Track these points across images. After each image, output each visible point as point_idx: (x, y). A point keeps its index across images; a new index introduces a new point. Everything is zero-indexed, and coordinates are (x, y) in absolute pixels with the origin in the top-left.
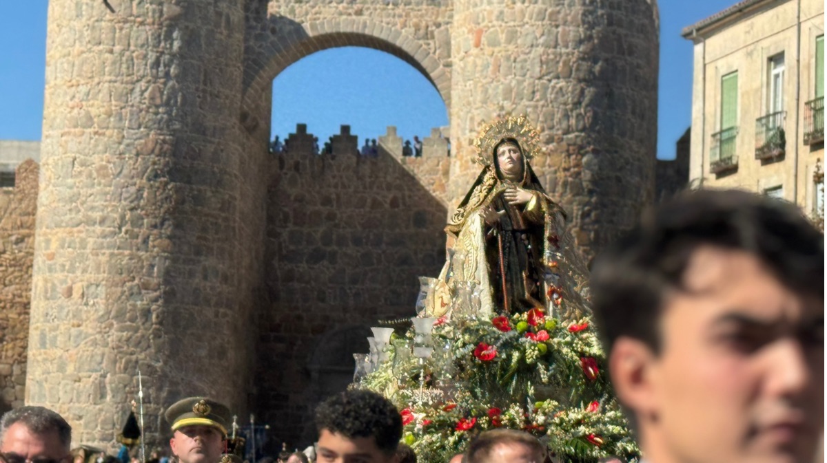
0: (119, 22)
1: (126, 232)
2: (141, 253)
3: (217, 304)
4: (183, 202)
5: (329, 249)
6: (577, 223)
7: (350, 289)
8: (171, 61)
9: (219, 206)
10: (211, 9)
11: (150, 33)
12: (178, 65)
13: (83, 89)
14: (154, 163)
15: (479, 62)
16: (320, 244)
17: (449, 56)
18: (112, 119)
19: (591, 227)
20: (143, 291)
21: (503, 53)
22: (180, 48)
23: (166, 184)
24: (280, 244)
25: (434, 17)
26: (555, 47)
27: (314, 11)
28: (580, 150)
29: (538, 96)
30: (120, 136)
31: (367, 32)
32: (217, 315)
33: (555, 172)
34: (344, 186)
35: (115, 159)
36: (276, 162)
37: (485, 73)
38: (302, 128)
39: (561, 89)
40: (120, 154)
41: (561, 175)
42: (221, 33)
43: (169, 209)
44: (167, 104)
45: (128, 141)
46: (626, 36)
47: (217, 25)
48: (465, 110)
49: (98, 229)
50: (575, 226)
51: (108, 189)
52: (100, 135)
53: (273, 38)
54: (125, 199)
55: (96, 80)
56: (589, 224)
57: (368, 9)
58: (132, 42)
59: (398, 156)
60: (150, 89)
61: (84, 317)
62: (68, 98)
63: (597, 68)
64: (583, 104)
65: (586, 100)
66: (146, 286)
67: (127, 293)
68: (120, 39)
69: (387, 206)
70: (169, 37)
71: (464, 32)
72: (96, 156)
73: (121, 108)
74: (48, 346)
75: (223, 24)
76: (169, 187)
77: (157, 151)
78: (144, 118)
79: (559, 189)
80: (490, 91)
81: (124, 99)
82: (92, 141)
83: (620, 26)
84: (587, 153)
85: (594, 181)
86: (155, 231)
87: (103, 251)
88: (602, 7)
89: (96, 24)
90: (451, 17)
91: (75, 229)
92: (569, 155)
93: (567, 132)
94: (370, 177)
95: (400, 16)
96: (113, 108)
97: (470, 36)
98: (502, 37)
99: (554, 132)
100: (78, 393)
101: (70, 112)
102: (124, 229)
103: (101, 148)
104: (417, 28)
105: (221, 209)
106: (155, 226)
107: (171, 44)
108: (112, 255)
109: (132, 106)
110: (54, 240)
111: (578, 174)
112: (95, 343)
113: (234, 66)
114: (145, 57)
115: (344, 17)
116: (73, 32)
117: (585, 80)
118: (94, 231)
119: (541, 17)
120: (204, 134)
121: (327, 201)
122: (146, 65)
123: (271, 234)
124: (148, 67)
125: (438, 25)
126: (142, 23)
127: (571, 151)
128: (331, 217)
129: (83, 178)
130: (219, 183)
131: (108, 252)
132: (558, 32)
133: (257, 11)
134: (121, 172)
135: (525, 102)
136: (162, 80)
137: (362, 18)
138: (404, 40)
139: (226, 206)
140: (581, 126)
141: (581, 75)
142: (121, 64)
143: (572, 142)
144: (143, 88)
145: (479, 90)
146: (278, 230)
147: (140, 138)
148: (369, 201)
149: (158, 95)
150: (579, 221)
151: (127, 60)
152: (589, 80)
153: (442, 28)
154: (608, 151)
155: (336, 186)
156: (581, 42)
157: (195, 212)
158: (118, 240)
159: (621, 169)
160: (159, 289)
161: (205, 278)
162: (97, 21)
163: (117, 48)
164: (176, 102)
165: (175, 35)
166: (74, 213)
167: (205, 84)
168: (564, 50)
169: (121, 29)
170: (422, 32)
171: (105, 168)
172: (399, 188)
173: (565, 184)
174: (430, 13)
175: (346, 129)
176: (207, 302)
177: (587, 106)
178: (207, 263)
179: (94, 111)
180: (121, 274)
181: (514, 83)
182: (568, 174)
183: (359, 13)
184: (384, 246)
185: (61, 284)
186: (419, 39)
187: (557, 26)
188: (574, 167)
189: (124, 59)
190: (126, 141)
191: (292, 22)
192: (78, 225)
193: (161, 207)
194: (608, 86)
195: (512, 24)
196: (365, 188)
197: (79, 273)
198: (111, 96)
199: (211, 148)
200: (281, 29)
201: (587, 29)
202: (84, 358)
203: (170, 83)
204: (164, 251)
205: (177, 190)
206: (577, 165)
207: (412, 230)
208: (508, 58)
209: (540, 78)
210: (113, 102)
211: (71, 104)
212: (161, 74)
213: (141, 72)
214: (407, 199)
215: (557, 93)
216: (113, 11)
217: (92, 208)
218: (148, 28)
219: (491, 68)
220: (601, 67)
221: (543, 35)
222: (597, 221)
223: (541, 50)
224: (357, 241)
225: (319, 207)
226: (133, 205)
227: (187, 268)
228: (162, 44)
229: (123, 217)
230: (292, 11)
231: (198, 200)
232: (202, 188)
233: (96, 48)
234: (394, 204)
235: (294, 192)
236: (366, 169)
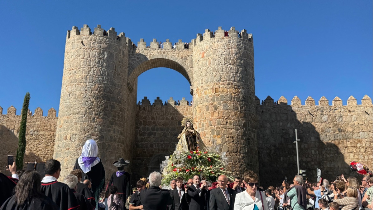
0: (86, 49)
1: (87, 116)
2: (92, 123)
3: (119, 142)
4: (107, 107)
5: (154, 132)
6: (239, 111)
7: (160, 143)
8: (104, 62)
9: (120, 110)
10: (118, 47)
11: (97, 52)
12: (106, 63)
13: (74, 71)
14: (97, 94)
15: (203, 62)
16: (151, 131)
17: (192, 65)
18: (83, 80)
19: (243, 112)
20: (92, 136)
21: (212, 58)
22: (106, 57)
23: (102, 100)
24: (139, 131)
25: (187, 54)
26: (229, 55)
27: (150, 52)
28: (239, 87)
29: (224, 70)
30: (86, 85)
31: (167, 58)
32: (118, 145)
33: (231, 94)
34: (158, 114)
35: (83, 92)
36: (138, 107)
37: (206, 65)
38: (146, 98)
39: (231, 68)
40: (85, 91)
41: (233, 95)
42: (121, 56)
43: (102, 109)
44: (102, 75)
45: (88, 87)
46: (250, 54)
47: (120, 53)
48: (199, 78)
49: (77, 115)
50: (238, 111)
51: (81, 102)
52: (79, 85)
53: (137, 60)
54: (87, 105)
55: (78, 67)
56: (242, 111)
57: (167, 51)
58: (91, 55)
59: (173, 105)
60: (96, 70)
61: (71, 146)
62: (69, 74)
63: (242, 62)
64: (239, 73)
65: (240, 71)
66: (93, 135)
67: (86, 137)
68: (87, 54)
69: (170, 119)
70: (103, 54)
71: (198, 54)
72: (77, 91)
73: (87, 76)
74: (58, 157)
75: (121, 53)
76: (102, 102)
77: (98, 90)
78: (94, 79)
79: (233, 99)
80: (208, 70)
81: (87, 73)
82: (76, 87)
83: (248, 50)
84: (241, 88)
85: (243, 97)
86: (97, 116)
87: (78, 123)
88: (243, 44)
89: (79, 50)
90: (192, 53)
91: (69, 116)
92: (235, 89)
93: (234, 81)
94: (165, 111)
95: (177, 53)
96: (84, 76)
97: (200, 55)
98: (211, 53)
99: (230, 81)
100: (67, 173)
101: (69, 79)
102: (86, 115)
103: (79, 89)
104: (182, 57)
105: (120, 111)
106: (97, 114)
107: (104, 56)
108: (81, 124)
109: (90, 75)
110: (62, 120)
111: (239, 95)
112: (74, 155)
113: (125, 67)
114: (95, 60)
115: (159, 54)
116: (71, 53)
117: (239, 65)
118: (75, 116)
119: (224, 46)
120: (115, 86)
121: (153, 118)
122: (95, 62)
123: (137, 128)
124: (96, 63)
125: (189, 56)
126: (94, 49)
127: (236, 88)
128: (154, 123)
129: (73, 99)
130: (120, 102)
131: (80, 123)
132: (229, 51)
133: (133, 53)
134: (85, 97)
135: (220, 72)
136: (101, 67)
137: (165, 54)
138: (179, 61)
139: (122, 110)
140: (238, 80)
141: (238, 64)
142: (87, 62)
143: (236, 85)
144: (94, 70)
145: (204, 70)
146: (139, 127)
147: (93, 86)
148: (165, 118)
149: (99, 72)
150: (240, 110)
151: (89, 61)
152: (240, 65)
153: (190, 57)
154: (246, 88)
155: (156, 114)
156: (237, 54)
157: (111, 110)
158: (84, 119)
159: (250, 94)
160: (98, 135)
161: (114, 133)
162: (79, 49)
163: (86, 57)
164: (105, 75)
165: (105, 54)
166: (69, 110)
167: (115, 70)
168: (231, 56)
169: (87, 51)
170: (184, 58)
171: (80, 95)
172: (174, 114)
173: (234, 98)
174: (186, 53)
175: (158, 98)
176: (115, 141)
177: (240, 74)
178: (115, 128)
179: (77, 77)
180: (85, 130)
181: (216, 66)
182: (235, 95)
183: (164, 53)
184: (170, 131)
185: (63, 135)
186: (183, 60)
187: (229, 49)
188: (237, 92)
189: (88, 60)
190: (87, 87)
191: (143, 55)
192: (70, 115)
193: (99, 108)
194: (245, 68)
195: (214, 49)
196: (164, 114)
197: (69, 131)
198: (83, 72)
199: (117, 91)
200: (140, 58)
201: (238, 50)
202: (70, 160)
203: (103, 69)
204: (100, 123)
205: (105, 103)
206: (238, 92)
207: (178, 126)
208: (214, 59)
209: (224, 65)
210: (84, 74)
211: (70, 76)
212: (100, 66)
213: (93, 65)
214: (176, 117)
215: (230, 69)
216: (84, 45)
217: (75, 109)
218: (96, 51)
219: (208, 63)
220: (243, 62)
221: (225, 51)
222: (245, 110)
223: (224, 56)
224: (162, 130)
225: (150, 120)
226: (89, 107)
227: (108, 129)
228: (101, 56)
229: (86, 112)
230: (143, 52)
231: (113, 107)
232: (114, 103)
233: (79, 57)
234: (172, 118)
235: (144, 116)
236: (164, 109)
